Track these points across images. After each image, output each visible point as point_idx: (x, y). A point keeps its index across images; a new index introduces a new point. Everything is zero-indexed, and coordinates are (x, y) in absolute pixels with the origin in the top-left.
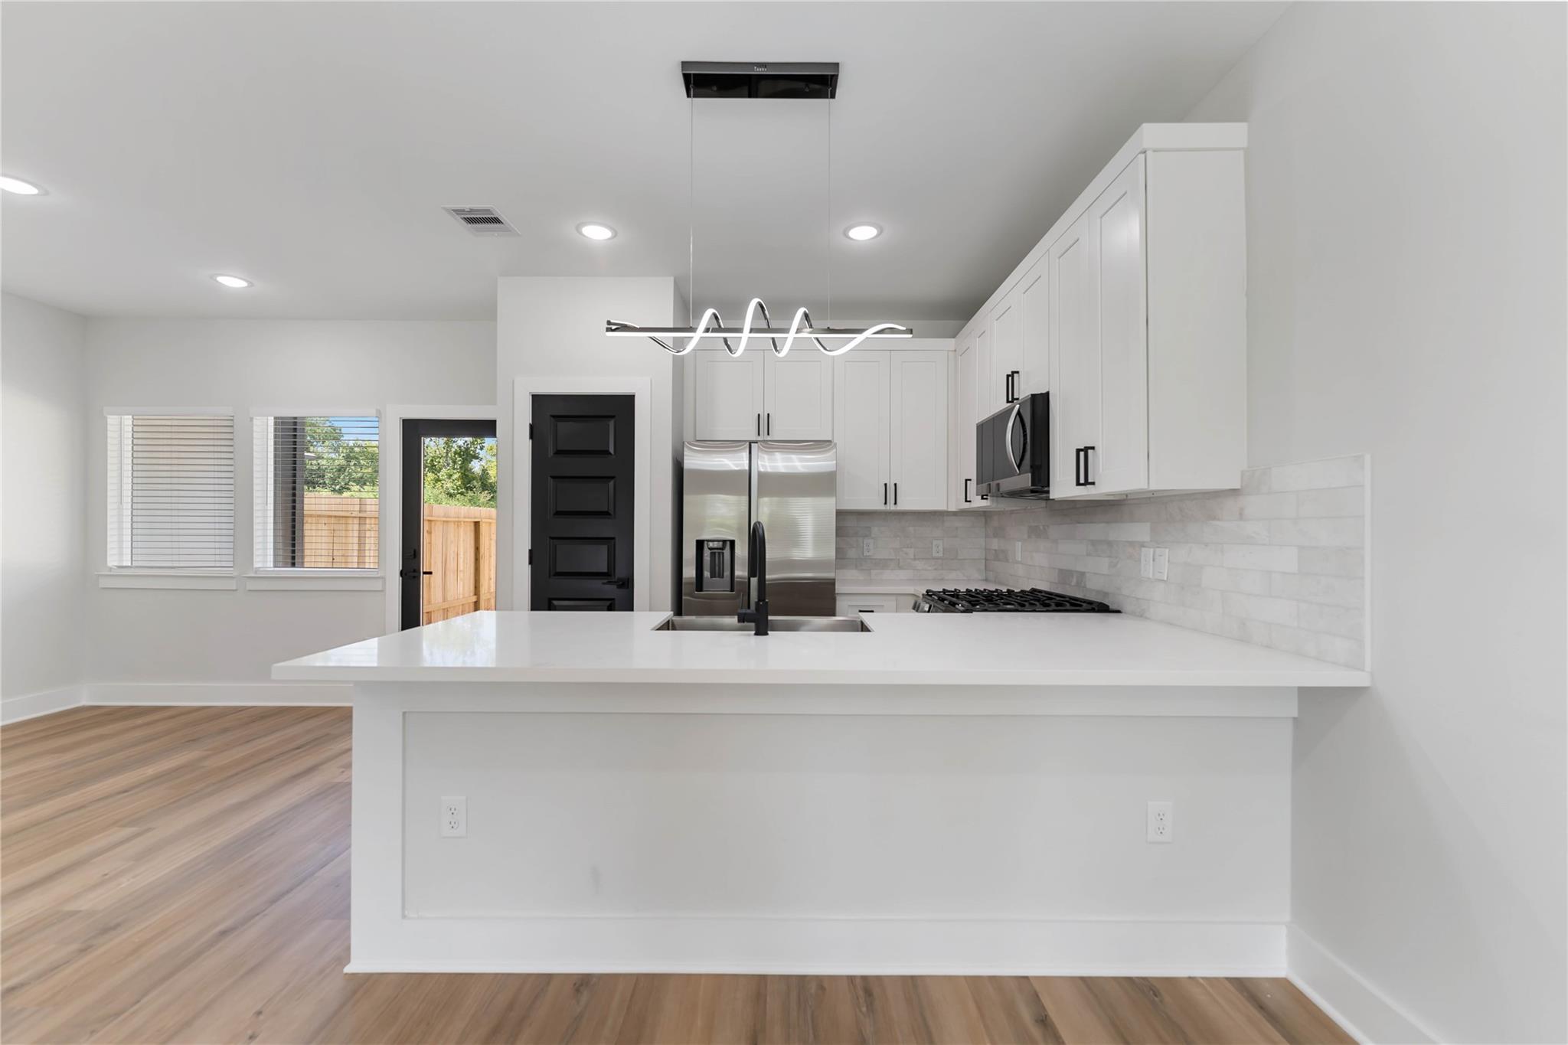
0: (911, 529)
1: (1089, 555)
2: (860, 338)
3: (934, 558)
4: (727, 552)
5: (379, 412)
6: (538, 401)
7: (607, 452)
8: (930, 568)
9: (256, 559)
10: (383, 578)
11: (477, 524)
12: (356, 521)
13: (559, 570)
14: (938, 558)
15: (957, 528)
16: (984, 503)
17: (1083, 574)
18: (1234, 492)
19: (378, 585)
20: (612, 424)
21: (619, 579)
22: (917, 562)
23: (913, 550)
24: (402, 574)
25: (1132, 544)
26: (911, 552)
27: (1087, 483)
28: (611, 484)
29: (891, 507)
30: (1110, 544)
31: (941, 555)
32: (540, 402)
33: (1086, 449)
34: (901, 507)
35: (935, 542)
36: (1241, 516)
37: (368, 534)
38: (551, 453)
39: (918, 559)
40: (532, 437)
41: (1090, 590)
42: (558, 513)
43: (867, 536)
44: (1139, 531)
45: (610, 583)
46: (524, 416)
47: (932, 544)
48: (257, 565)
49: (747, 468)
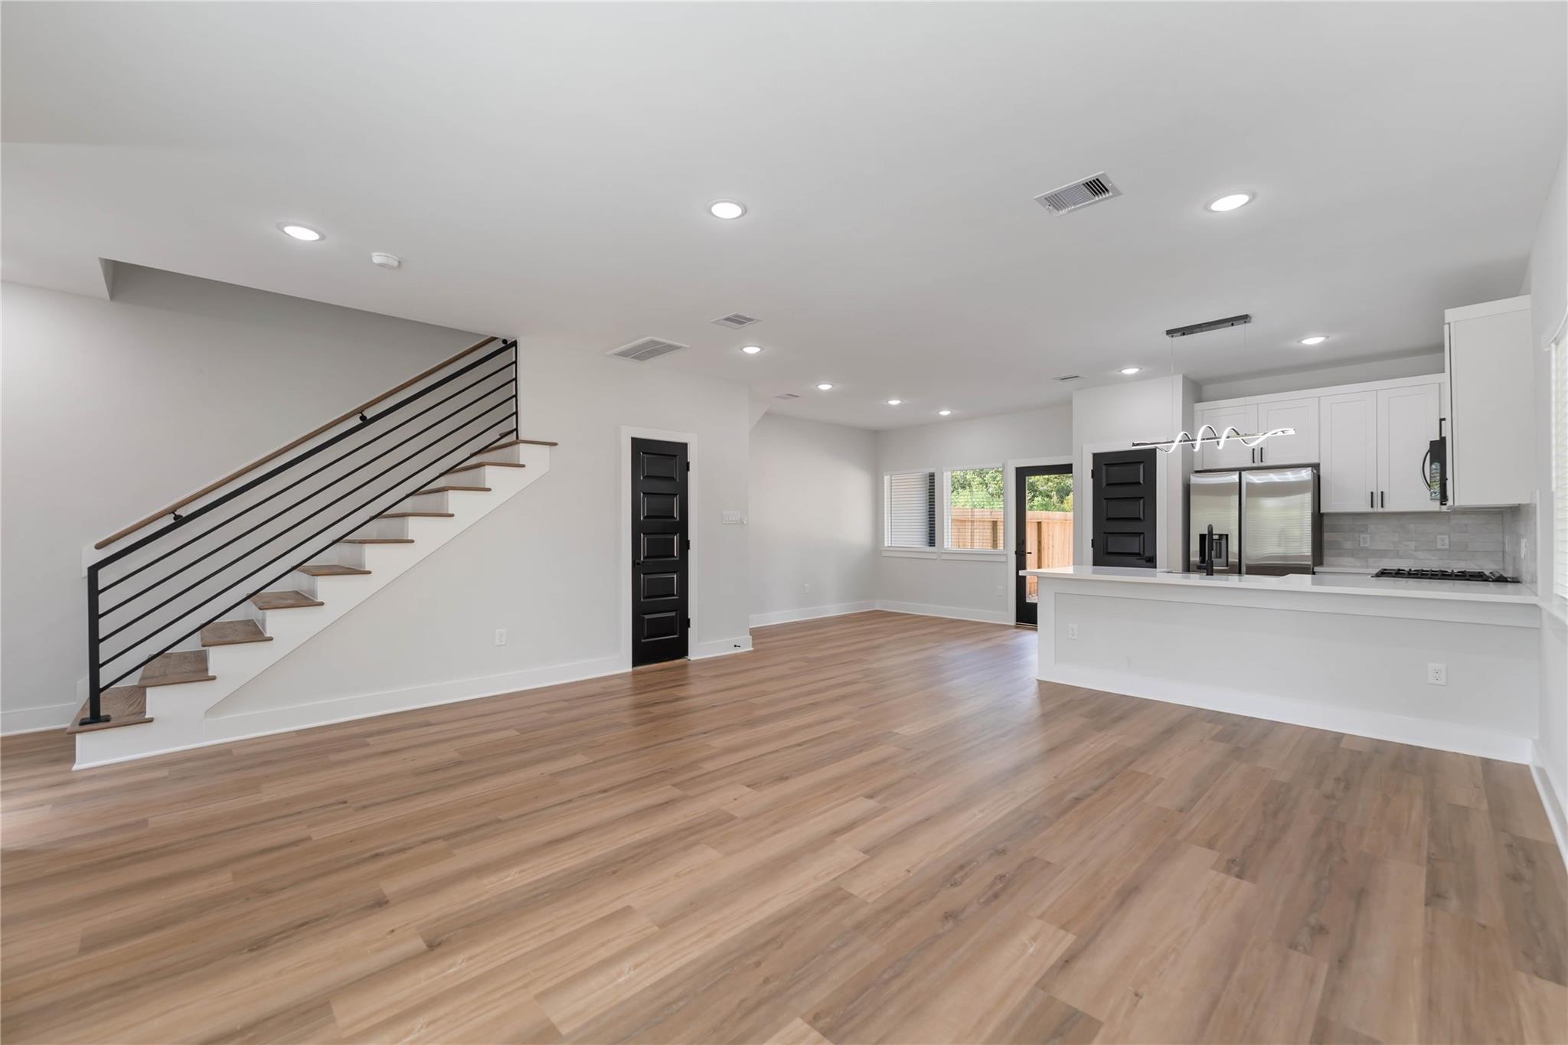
0: (1412, 526)
3: (1439, 550)
4: (1224, 542)
5: (1003, 464)
6: (1096, 457)
7: (1140, 484)
8: (1434, 558)
9: (945, 544)
10: (1006, 555)
11: (1039, 524)
12: (970, 524)
13: (1109, 550)
14: (1445, 550)
15: (1466, 525)
19: (1003, 559)
20: (1141, 466)
21: (1147, 557)
22: (1419, 553)
23: (1414, 543)
24: (1016, 553)
26: (1412, 545)
28: (1142, 501)
29: (1378, 509)
31: (1447, 547)
32: (1097, 457)
34: (1388, 508)
35: (1439, 537)
37: (976, 531)
38: (1104, 484)
39: (1420, 550)
40: (1093, 477)
42: (1108, 519)
43: (1362, 532)
45: (1142, 559)
46: (1089, 466)
47: (1436, 538)
48: (945, 547)
49: (1238, 480)
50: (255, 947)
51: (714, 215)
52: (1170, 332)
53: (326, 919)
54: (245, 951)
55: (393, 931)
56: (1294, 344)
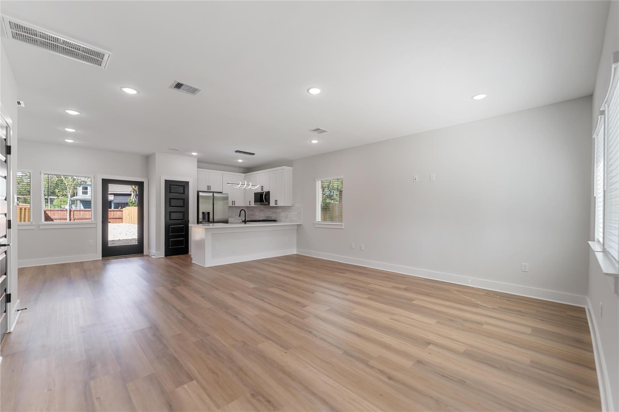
1: (272, 214)
2: (257, 187)
6: (166, 181)
10: (96, 224)
13: (172, 219)
16: (255, 206)
17: (271, 217)
18: (291, 206)
21: (185, 221)
24: (102, 222)
25: (279, 212)
27: (277, 204)
28: (183, 200)
29: (233, 205)
30: (276, 212)
33: (277, 200)
34: (235, 206)
36: (292, 209)
40: (165, 189)
41: (273, 219)
42: (171, 206)
44: (280, 210)
45: (183, 221)
49: (212, 195)
50: (463, 382)
51: (310, 93)
52: (237, 151)
53: (437, 372)
54: (467, 384)
55: (430, 353)
56: (236, 160)
